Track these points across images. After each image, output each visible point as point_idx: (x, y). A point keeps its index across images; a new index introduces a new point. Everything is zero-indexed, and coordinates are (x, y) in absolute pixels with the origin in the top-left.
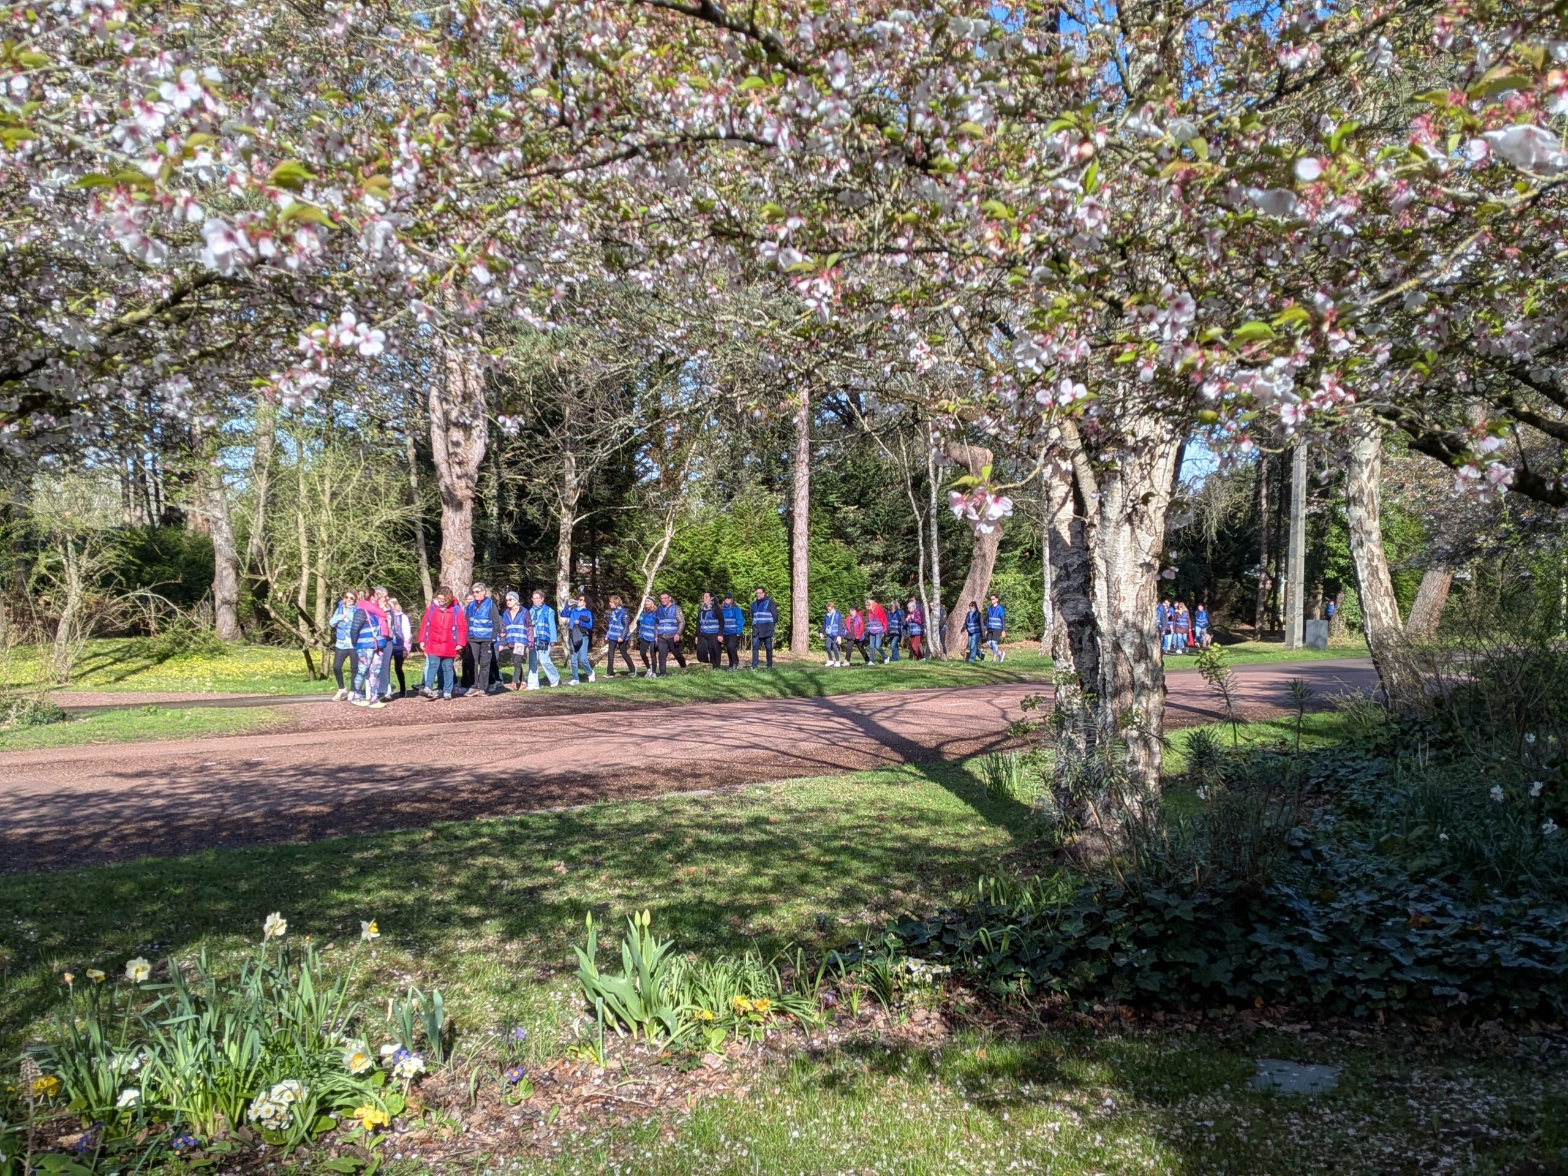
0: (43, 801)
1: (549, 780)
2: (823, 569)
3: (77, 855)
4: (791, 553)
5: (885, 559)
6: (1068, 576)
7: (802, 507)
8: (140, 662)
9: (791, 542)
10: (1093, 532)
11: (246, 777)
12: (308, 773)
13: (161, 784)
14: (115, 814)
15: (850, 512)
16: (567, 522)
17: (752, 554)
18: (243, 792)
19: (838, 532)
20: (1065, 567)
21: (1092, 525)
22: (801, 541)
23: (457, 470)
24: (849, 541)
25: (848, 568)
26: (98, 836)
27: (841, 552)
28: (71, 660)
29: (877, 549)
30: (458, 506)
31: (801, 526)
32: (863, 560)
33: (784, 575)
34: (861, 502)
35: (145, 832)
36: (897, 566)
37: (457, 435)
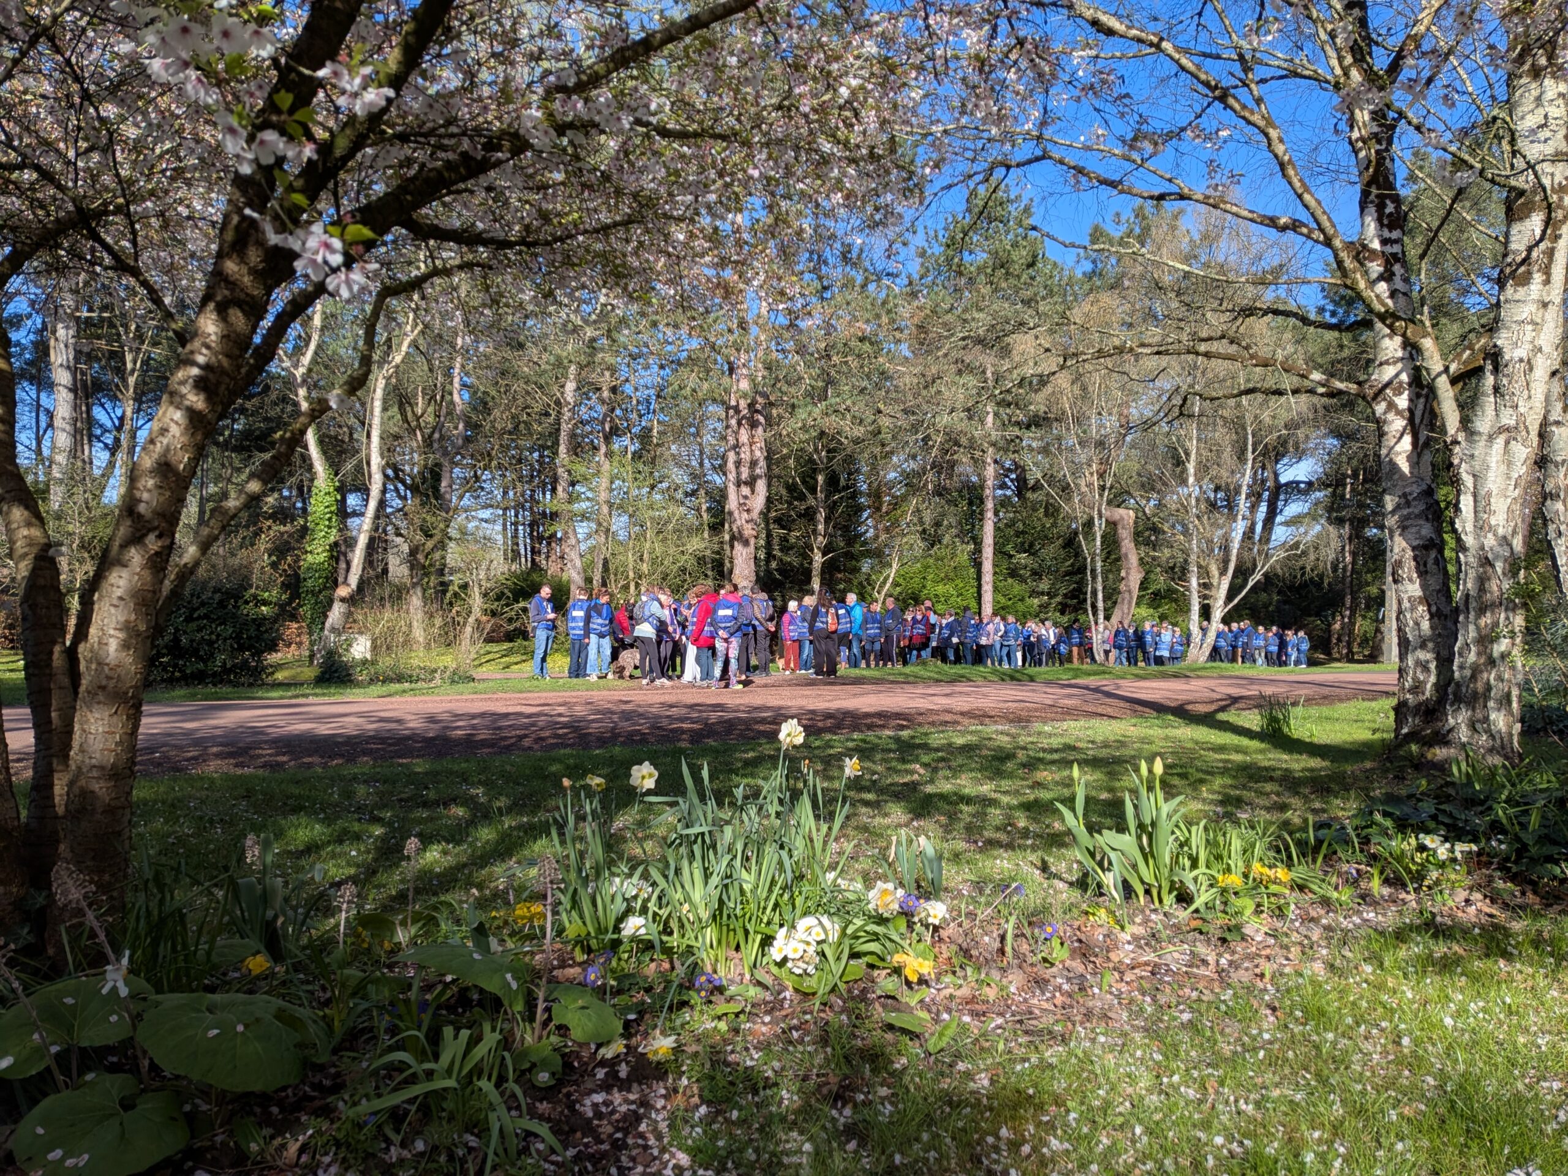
0: (474, 716)
1: (867, 715)
2: (1003, 600)
3: (508, 748)
4: (979, 587)
5: (1051, 595)
6: (1408, 504)
7: (988, 552)
8: (518, 658)
9: (979, 578)
10: (1457, 449)
11: (624, 707)
12: (671, 706)
13: (561, 710)
14: (533, 725)
15: (1022, 558)
16: (818, 559)
17: (950, 589)
18: (626, 716)
19: (1013, 573)
20: (1405, 495)
21: (1456, 442)
22: (988, 578)
23: (745, 515)
24: (1023, 580)
25: (1022, 600)
26: (521, 738)
27: (1017, 588)
28: (473, 656)
29: (1044, 585)
30: (746, 543)
31: (988, 567)
32: (1034, 593)
33: (973, 604)
34: (1030, 550)
35: (559, 736)
36: (1059, 599)
37: (746, 490)
